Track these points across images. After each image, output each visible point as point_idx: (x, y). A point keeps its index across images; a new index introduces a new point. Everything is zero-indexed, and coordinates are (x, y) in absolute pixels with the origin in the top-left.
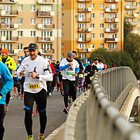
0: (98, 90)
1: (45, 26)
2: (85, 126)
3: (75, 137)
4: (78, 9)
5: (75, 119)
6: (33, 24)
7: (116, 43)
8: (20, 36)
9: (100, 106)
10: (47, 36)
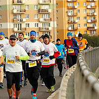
0: (82, 64)
1: (45, 20)
2: (74, 90)
3: (66, 97)
4: (68, 7)
5: (66, 85)
6: (36, 18)
7: (95, 30)
8: (27, 27)
9: (83, 75)
10: (46, 27)
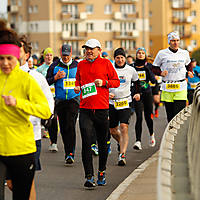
1: (125, 15)
2: (187, 157)
6: (108, 13)
8: (89, 31)
10: (127, 30)
